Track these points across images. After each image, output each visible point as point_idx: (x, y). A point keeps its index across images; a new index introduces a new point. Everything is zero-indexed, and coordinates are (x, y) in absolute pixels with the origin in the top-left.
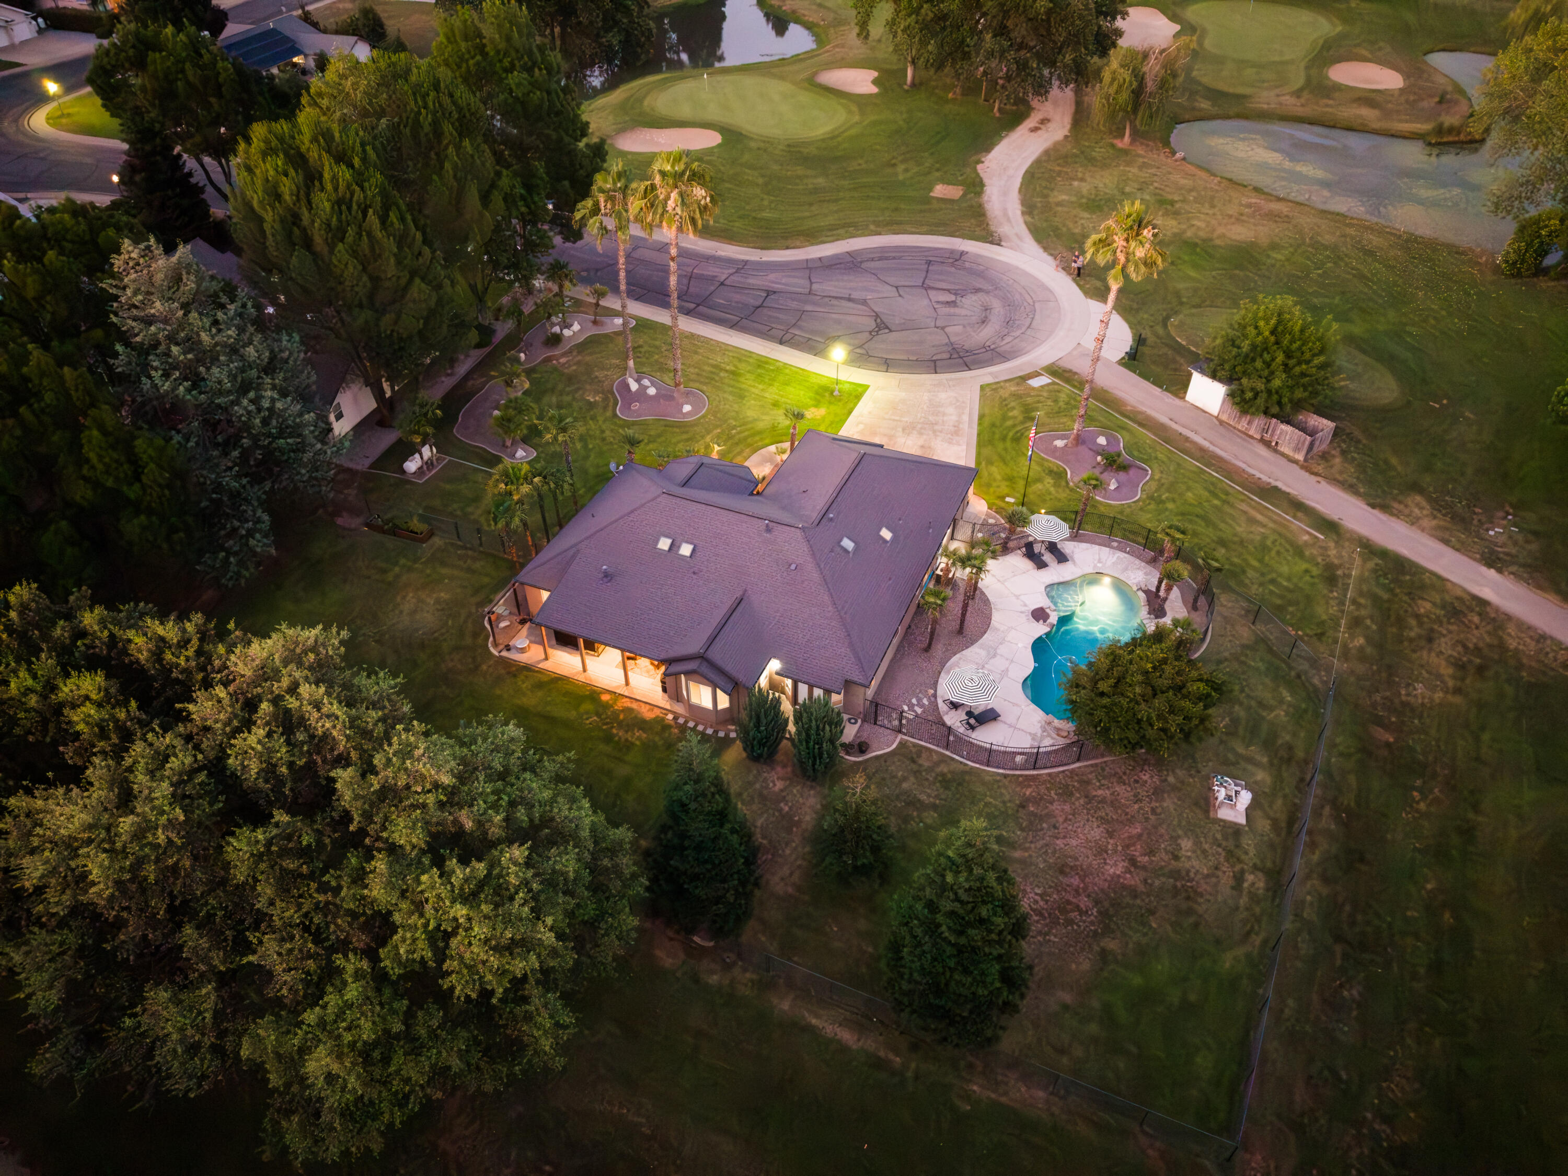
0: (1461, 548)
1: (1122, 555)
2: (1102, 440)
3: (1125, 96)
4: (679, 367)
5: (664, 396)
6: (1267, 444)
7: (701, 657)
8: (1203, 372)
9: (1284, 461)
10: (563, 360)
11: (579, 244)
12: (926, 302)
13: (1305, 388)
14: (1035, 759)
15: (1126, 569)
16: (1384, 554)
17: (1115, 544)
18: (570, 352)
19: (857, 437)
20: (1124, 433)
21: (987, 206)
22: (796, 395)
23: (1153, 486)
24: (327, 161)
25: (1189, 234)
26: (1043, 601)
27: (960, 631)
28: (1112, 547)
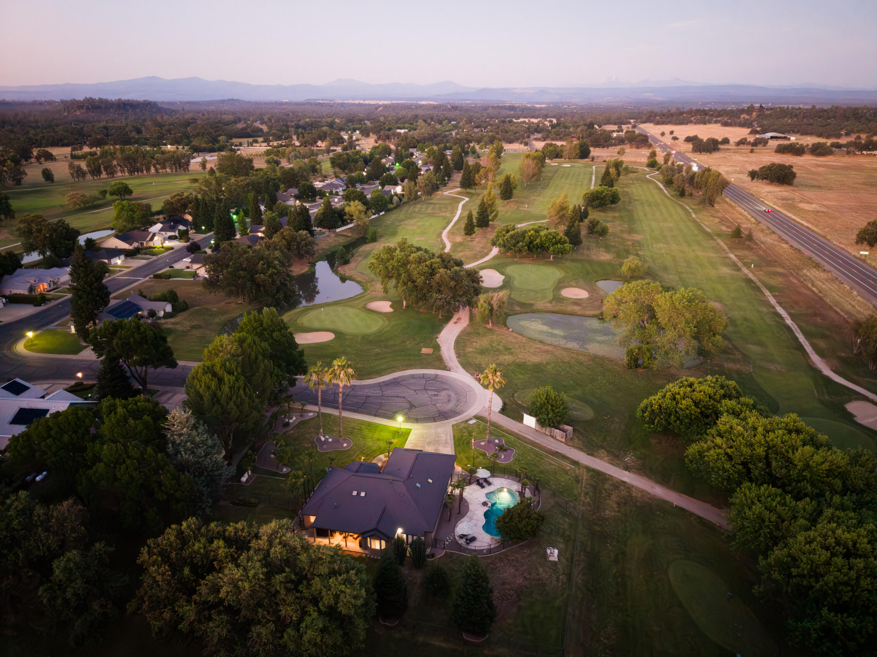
0: (617, 465)
1: (509, 480)
2: (497, 441)
3: (487, 312)
4: (341, 429)
5: (336, 441)
6: (552, 436)
7: (375, 529)
8: (527, 414)
9: (559, 442)
10: (291, 432)
11: (295, 387)
12: (427, 395)
13: (560, 416)
14: (490, 551)
15: (511, 485)
16: (594, 470)
18: (294, 428)
19: (410, 448)
20: (504, 438)
21: (443, 356)
22: (386, 435)
23: (516, 455)
24: (226, 374)
25: (517, 361)
26: (484, 499)
27: (459, 513)
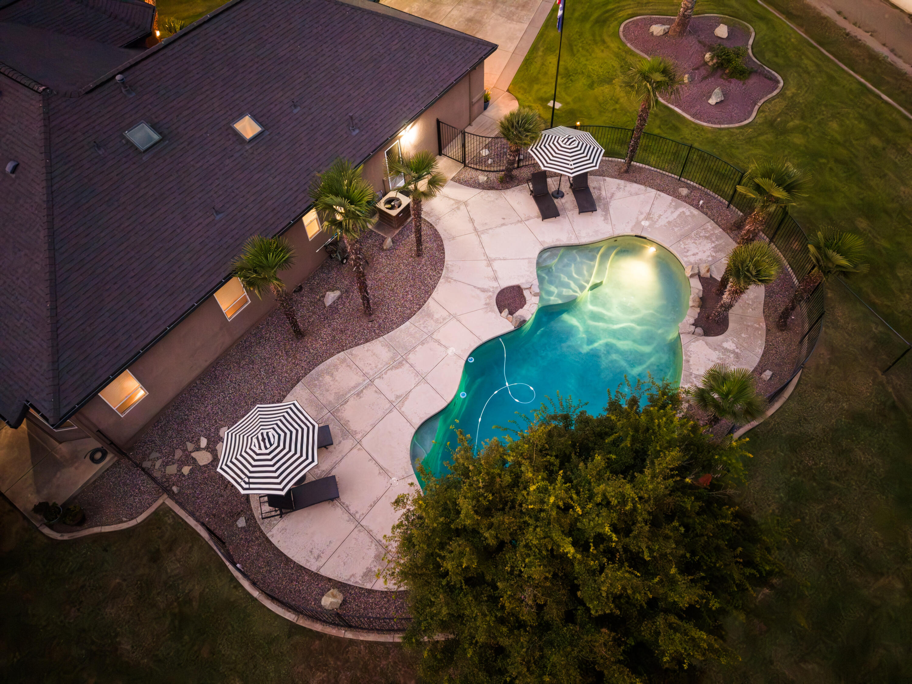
1: (690, 210)
2: (722, 32)
15: (686, 236)
17: (684, 191)
20: (763, 26)
23: (780, 105)
26: (525, 276)
28: (679, 197)
